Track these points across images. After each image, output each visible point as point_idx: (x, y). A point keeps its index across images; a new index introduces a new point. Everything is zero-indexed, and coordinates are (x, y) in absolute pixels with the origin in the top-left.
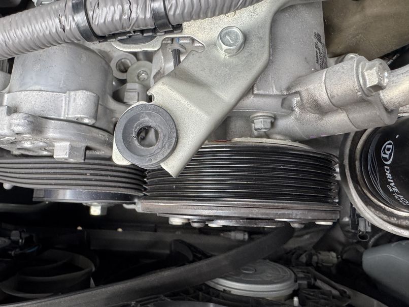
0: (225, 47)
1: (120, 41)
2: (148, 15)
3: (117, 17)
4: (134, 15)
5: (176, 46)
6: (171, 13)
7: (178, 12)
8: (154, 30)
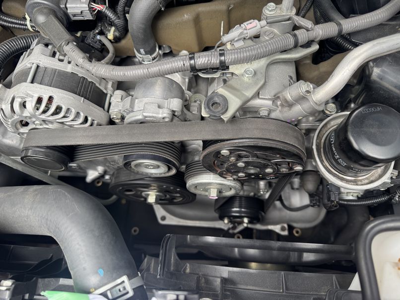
0: (247, 75)
1: (202, 73)
2: (218, 62)
3: (206, 62)
4: (212, 61)
5: (225, 78)
6: (227, 61)
7: (230, 61)
8: (218, 69)
